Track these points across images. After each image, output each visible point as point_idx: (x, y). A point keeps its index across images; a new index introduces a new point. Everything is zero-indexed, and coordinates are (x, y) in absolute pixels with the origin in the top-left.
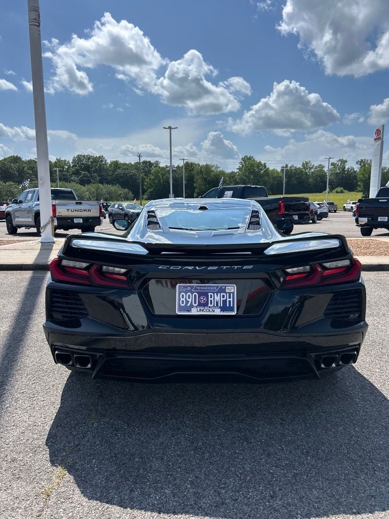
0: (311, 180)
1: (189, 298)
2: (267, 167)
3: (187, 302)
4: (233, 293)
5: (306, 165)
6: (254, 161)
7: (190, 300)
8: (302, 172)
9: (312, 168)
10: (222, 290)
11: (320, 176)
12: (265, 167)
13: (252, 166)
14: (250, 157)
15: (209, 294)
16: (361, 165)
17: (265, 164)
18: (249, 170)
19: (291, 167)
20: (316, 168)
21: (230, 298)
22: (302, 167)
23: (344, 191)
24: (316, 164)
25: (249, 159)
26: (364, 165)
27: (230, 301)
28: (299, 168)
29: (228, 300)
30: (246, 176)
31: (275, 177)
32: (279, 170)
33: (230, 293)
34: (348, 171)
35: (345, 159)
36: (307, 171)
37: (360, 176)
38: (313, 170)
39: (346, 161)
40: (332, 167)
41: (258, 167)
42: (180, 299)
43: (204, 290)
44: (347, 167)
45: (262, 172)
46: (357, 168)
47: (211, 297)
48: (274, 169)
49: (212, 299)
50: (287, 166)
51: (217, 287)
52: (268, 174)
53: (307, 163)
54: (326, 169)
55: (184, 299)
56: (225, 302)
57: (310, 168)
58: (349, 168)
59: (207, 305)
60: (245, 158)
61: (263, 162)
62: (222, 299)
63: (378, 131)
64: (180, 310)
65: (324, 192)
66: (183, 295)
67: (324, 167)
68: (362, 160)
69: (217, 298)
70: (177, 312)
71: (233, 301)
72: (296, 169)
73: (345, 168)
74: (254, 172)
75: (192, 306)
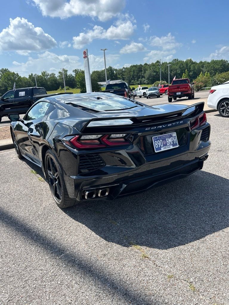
0: (49, 83)
1: (159, 143)
2: (19, 76)
3: (158, 145)
4: (175, 136)
5: (44, 74)
6: (9, 72)
7: (159, 144)
8: (42, 78)
9: (48, 75)
10: (171, 136)
11: (54, 80)
12: (18, 76)
13: (8, 76)
14: (6, 69)
15: (166, 139)
16: (75, 72)
17: (17, 74)
18: (7, 78)
19: (35, 75)
20: (50, 75)
21: (175, 139)
22: (42, 75)
23: (69, 88)
24: (50, 73)
25: (6, 70)
26: (77, 72)
27: (175, 141)
28: (40, 76)
29: (174, 140)
30: (6, 82)
31: (26, 82)
32: (28, 77)
33: (174, 137)
34: (69, 77)
35: (66, 69)
36: (46, 77)
37: (77, 79)
38: (49, 77)
39: (67, 71)
40: (60, 74)
41: (13, 76)
42: (155, 145)
43: (164, 137)
44: (68, 74)
45: (17, 79)
46: (74, 74)
47: (167, 141)
48: (24, 77)
49: (168, 141)
50: (32, 74)
51: (169, 135)
52: (21, 80)
53: (44, 73)
54: (56, 76)
55: (157, 144)
56: (173, 141)
57: (47, 75)
58: (69, 75)
59: (167, 145)
60: (2, 70)
61: (16, 73)
62: (172, 140)
63: (85, 53)
64: (156, 150)
65: (58, 90)
66: (156, 142)
67: (55, 74)
68: (76, 70)
69: (170, 140)
70: (155, 152)
71: (176, 140)
72: (38, 77)
73: (67, 75)
74: (11, 79)
75: (161, 147)
